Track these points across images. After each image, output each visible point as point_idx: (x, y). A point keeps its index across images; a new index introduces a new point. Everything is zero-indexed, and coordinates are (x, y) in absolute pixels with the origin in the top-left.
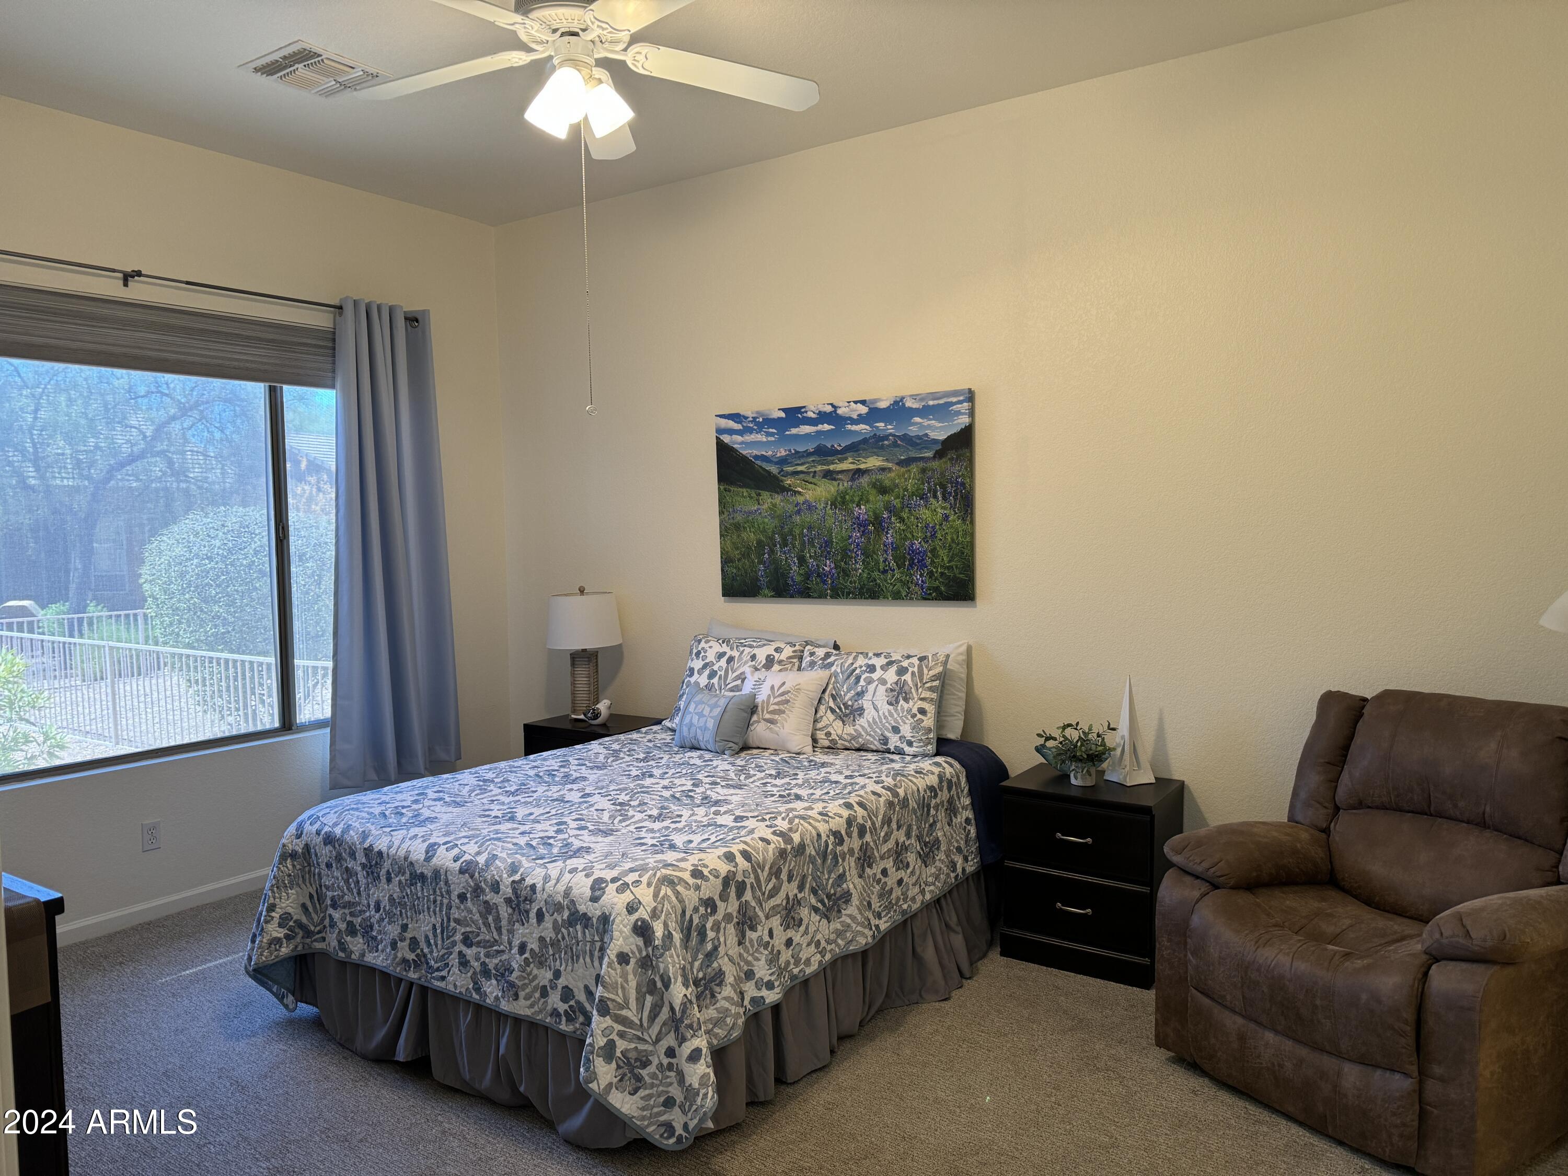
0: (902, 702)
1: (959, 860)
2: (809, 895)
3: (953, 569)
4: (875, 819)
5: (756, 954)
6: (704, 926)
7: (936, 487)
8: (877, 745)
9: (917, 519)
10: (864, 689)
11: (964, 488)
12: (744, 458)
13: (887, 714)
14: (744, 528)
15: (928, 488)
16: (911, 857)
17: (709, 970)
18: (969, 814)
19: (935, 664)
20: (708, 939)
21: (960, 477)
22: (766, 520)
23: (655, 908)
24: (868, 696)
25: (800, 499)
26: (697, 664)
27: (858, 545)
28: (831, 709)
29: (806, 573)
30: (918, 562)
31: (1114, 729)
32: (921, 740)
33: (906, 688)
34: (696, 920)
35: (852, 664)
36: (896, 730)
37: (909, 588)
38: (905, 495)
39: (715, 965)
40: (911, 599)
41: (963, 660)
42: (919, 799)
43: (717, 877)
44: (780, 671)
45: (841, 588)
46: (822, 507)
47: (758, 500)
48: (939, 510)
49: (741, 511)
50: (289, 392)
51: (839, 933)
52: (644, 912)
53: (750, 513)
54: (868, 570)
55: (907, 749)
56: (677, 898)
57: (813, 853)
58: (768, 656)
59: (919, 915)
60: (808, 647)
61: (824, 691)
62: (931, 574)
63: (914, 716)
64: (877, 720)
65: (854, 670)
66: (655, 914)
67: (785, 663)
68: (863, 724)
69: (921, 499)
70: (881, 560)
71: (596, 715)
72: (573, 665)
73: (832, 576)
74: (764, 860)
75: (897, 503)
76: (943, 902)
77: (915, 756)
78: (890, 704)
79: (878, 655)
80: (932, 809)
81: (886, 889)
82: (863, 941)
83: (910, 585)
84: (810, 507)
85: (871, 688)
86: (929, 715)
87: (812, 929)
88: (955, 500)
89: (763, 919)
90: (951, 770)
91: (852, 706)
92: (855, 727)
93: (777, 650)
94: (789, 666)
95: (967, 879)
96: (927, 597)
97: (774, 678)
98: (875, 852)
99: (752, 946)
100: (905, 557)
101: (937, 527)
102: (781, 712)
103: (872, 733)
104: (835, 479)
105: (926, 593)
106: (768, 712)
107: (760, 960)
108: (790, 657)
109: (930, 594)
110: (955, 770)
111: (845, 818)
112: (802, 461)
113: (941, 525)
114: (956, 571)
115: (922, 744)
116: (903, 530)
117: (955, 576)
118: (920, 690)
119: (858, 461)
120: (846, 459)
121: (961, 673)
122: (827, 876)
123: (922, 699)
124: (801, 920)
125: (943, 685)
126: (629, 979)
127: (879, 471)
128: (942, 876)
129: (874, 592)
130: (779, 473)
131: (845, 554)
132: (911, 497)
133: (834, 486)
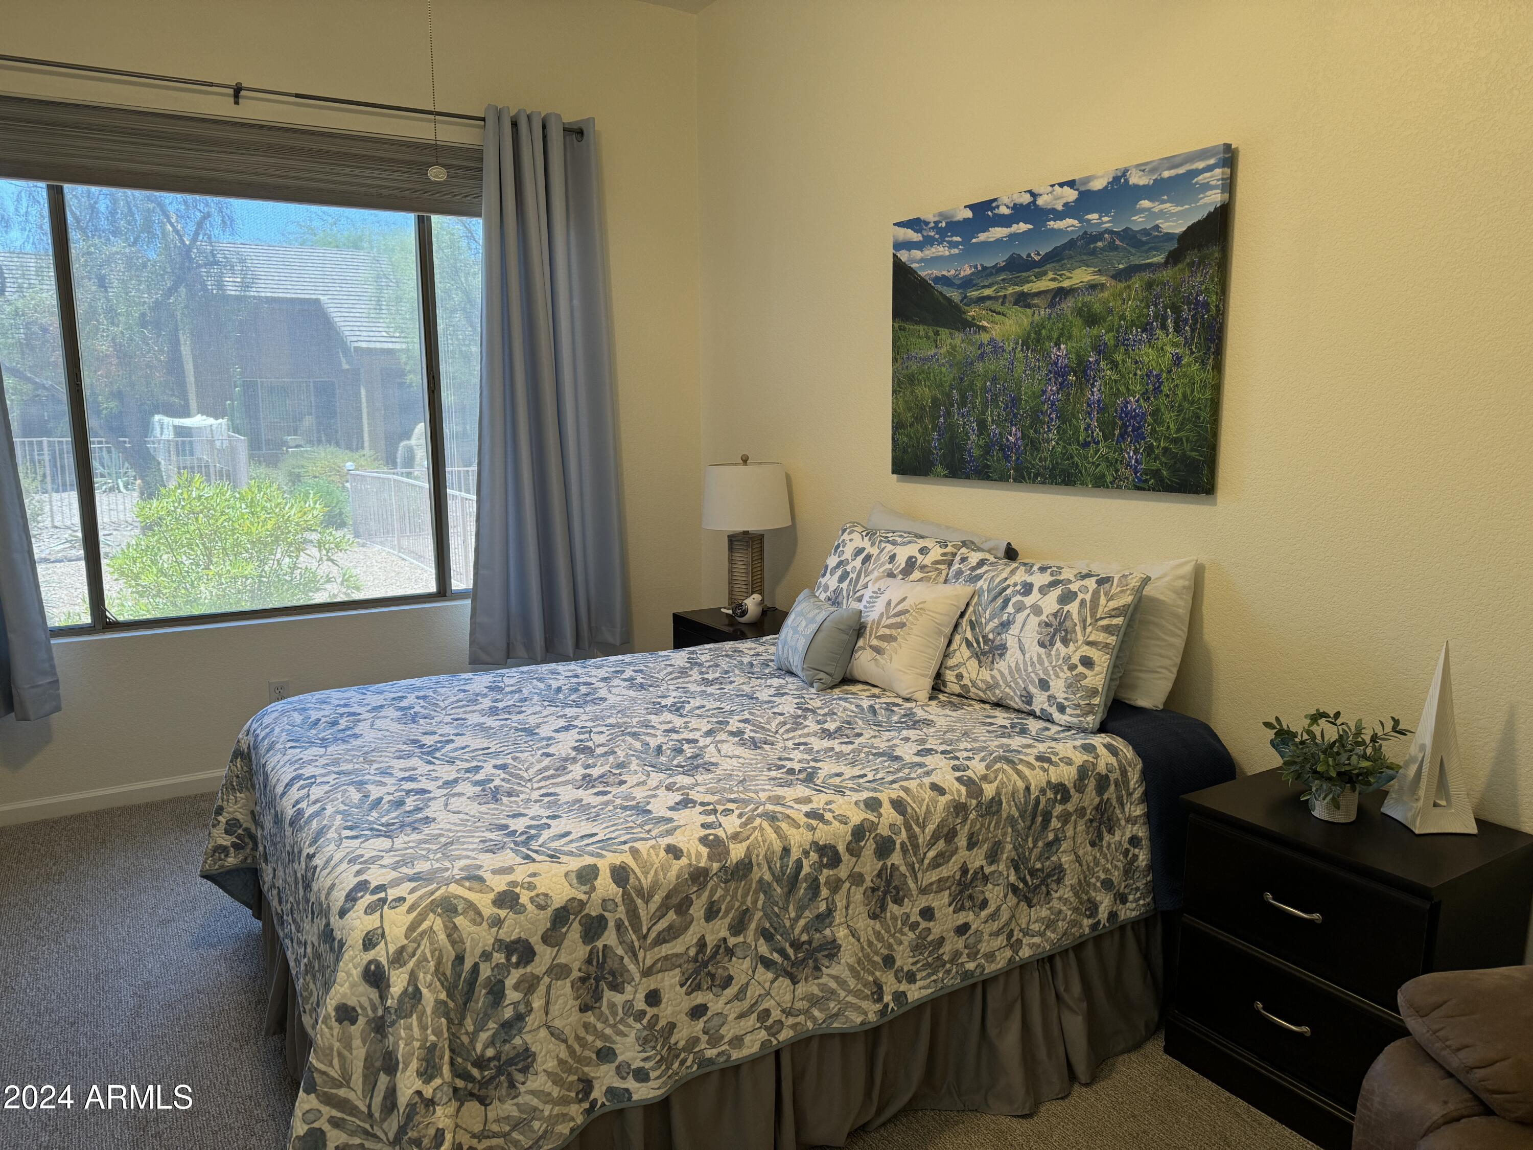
0: (1058, 644)
1: (1105, 903)
2: (756, 941)
3: (1182, 443)
4: (917, 829)
5: (621, 1027)
6: (501, 982)
7: (1166, 312)
8: (1017, 703)
9: (1136, 363)
10: (1011, 619)
11: (1208, 312)
12: (923, 281)
13: (1035, 659)
14: (919, 381)
15: (1155, 313)
16: (994, 893)
17: (507, 1047)
18: (1141, 832)
19: (1122, 591)
20: (507, 1002)
21: (1202, 293)
22: (944, 369)
23: (403, 948)
24: (1014, 630)
25: (985, 337)
26: (832, 561)
27: (1053, 404)
28: (967, 640)
29: (987, 445)
30: (1133, 431)
31: (1402, 733)
32: (1079, 705)
33: (1068, 624)
34: (485, 971)
35: (1006, 579)
36: (1044, 685)
37: (1117, 471)
38: (1121, 326)
39: (517, 1041)
40: (1119, 487)
41: (1184, 587)
42: (1026, 803)
43: (541, 908)
44: (921, 580)
45: (1028, 467)
46: (1010, 349)
47: (936, 341)
48: (1168, 348)
49: (916, 358)
50: (438, 221)
51: (814, 1001)
52: (384, 953)
53: (926, 359)
54: (1064, 442)
55: (1056, 716)
56: (449, 936)
57: (768, 877)
58: (910, 558)
59: (1002, 981)
60: (964, 550)
61: (962, 615)
62: (1150, 449)
63: (1072, 667)
64: (1021, 666)
65: (1005, 589)
66: (398, 958)
67: (929, 569)
68: (1002, 669)
69: (1142, 332)
70: (1082, 427)
71: (744, 613)
72: (731, 549)
73: (1017, 450)
74: (655, 886)
75: (1109, 338)
76: (1058, 963)
77: (1069, 728)
78: (1042, 644)
79: (1043, 569)
80: (1054, 820)
81: (930, 938)
82: (857, 1019)
83: (1119, 466)
84: (996, 348)
85: (1021, 617)
86: (1097, 669)
87: (753, 992)
88: (1193, 331)
89: (637, 976)
90: (1112, 760)
91: (993, 642)
92: (992, 673)
93: (924, 551)
94: (933, 574)
95: (1119, 929)
96: (1142, 485)
97: (895, 590)
98: (910, 882)
99: (615, 1014)
100: (1115, 423)
101: (1164, 375)
102: (890, 639)
103: (1012, 684)
104: (1028, 306)
105: (1140, 480)
106: (876, 637)
107: (626, 1035)
108: (937, 562)
109: (1146, 481)
110: (1119, 762)
111: (851, 824)
112: (990, 281)
113: (1169, 372)
114: (1187, 446)
115: (1078, 712)
116: (1116, 381)
117: (1184, 454)
118: (1089, 629)
119: (1061, 275)
120: (1045, 273)
121: (1179, 606)
122: (793, 915)
123: (1089, 643)
124: (730, 979)
125: (1130, 625)
126: (354, 1046)
127: (1087, 289)
128: (1060, 923)
129: (1070, 475)
130: (962, 301)
131: (1036, 417)
132: (1128, 330)
133: (1027, 317)
